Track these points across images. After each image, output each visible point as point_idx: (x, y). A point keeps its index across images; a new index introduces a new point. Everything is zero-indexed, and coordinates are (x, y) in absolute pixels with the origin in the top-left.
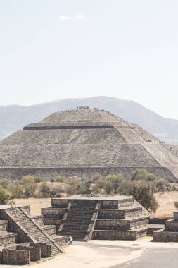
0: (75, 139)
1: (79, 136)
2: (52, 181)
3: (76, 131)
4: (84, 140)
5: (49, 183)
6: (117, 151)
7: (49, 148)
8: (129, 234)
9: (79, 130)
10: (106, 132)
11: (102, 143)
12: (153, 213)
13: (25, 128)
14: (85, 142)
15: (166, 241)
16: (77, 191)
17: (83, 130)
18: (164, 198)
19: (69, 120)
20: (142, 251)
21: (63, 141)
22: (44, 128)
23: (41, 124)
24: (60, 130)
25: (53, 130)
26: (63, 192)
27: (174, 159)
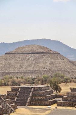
0: (29, 59)
1: (31, 57)
2: (17, 78)
3: (29, 55)
4: (33, 59)
5: (16, 79)
6: (48, 64)
7: (17, 63)
8: (46, 103)
9: (30, 54)
10: (43, 55)
11: (41, 60)
12: (59, 93)
13: (6, 54)
14: (33, 60)
15: (63, 106)
16: (28, 82)
17: (33, 55)
18: (67, 86)
19: (26, 50)
20: (51, 111)
21: (23, 60)
22: (15, 54)
23: (13, 52)
24: (22, 55)
25: (19, 55)
26: (22, 83)
27: (74, 67)
